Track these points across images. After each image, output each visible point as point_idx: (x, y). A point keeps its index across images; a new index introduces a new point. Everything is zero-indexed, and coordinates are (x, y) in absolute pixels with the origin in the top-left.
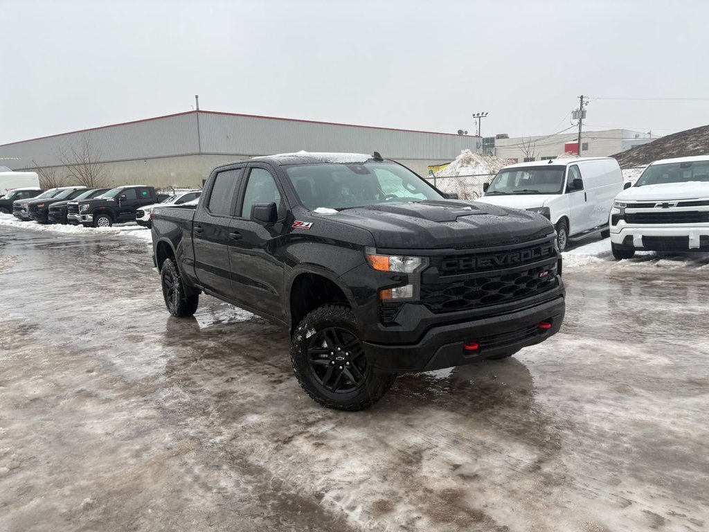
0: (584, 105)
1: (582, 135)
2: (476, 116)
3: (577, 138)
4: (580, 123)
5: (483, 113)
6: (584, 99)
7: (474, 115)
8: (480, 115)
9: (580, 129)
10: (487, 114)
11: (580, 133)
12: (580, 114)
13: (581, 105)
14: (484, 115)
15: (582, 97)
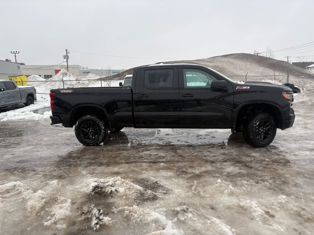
0: (68, 54)
1: (68, 66)
2: (13, 53)
3: (67, 67)
4: (67, 61)
5: (16, 52)
6: (67, 51)
7: (11, 52)
8: (15, 52)
9: (67, 64)
10: (19, 52)
11: (67, 65)
12: (66, 57)
13: (67, 53)
14: (17, 53)
15: (66, 50)
